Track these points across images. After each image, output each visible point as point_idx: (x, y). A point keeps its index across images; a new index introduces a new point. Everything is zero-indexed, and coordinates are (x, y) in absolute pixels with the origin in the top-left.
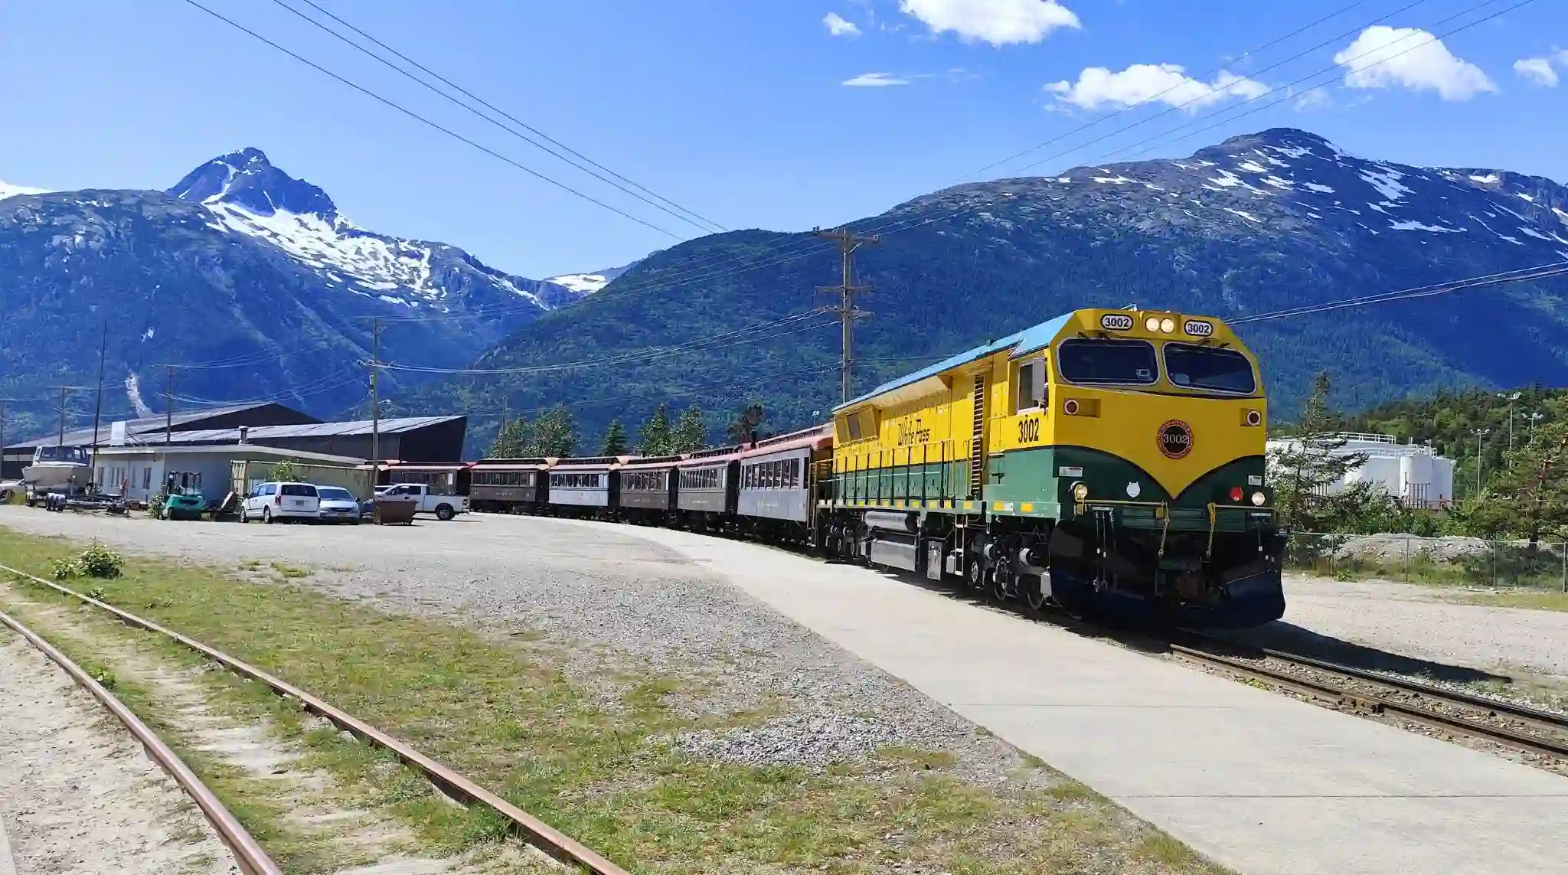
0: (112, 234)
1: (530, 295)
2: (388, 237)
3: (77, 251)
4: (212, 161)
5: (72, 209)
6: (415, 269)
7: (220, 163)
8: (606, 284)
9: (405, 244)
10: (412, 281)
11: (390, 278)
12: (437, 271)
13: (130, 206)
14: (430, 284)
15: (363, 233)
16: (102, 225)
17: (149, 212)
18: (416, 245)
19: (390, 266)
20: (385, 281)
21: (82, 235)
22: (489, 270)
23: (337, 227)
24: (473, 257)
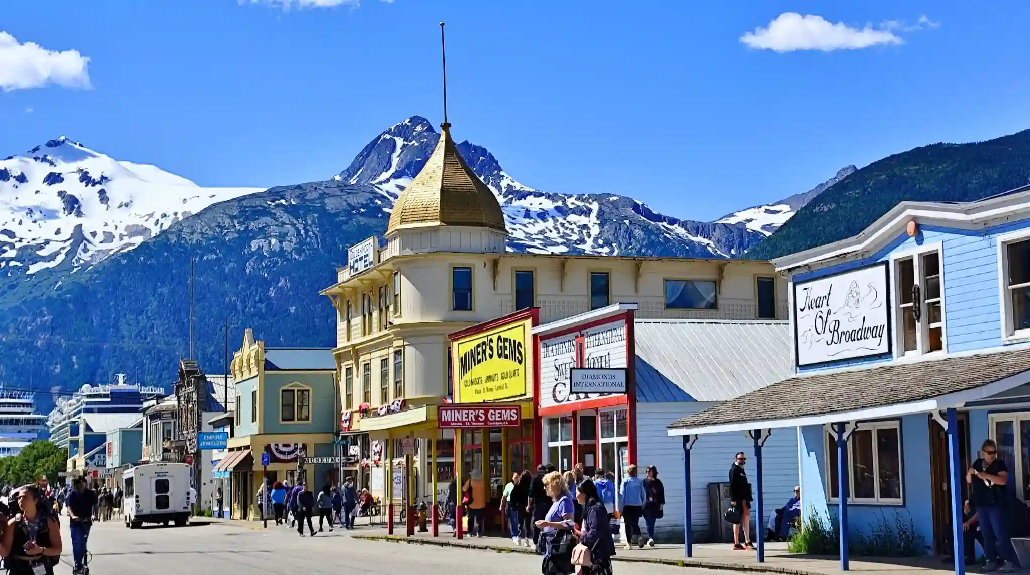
0: (302, 232)
1: (706, 241)
2: (556, 194)
3: (273, 253)
4: (379, 137)
5: (265, 212)
6: (585, 227)
7: (388, 137)
8: (792, 214)
9: (573, 200)
10: (583, 241)
11: (560, 241)
12: (606, 227)
13: (313, 201)
14: (601, 242)
15: (530, 193)
16: (294, 225)
17: (331, 204)
18: (583, 201)
19: (559, 227)
20: (556, 244)
21: (275, 237)
22: (659, 218)
23: (504, 190)
24: (643, 205)
